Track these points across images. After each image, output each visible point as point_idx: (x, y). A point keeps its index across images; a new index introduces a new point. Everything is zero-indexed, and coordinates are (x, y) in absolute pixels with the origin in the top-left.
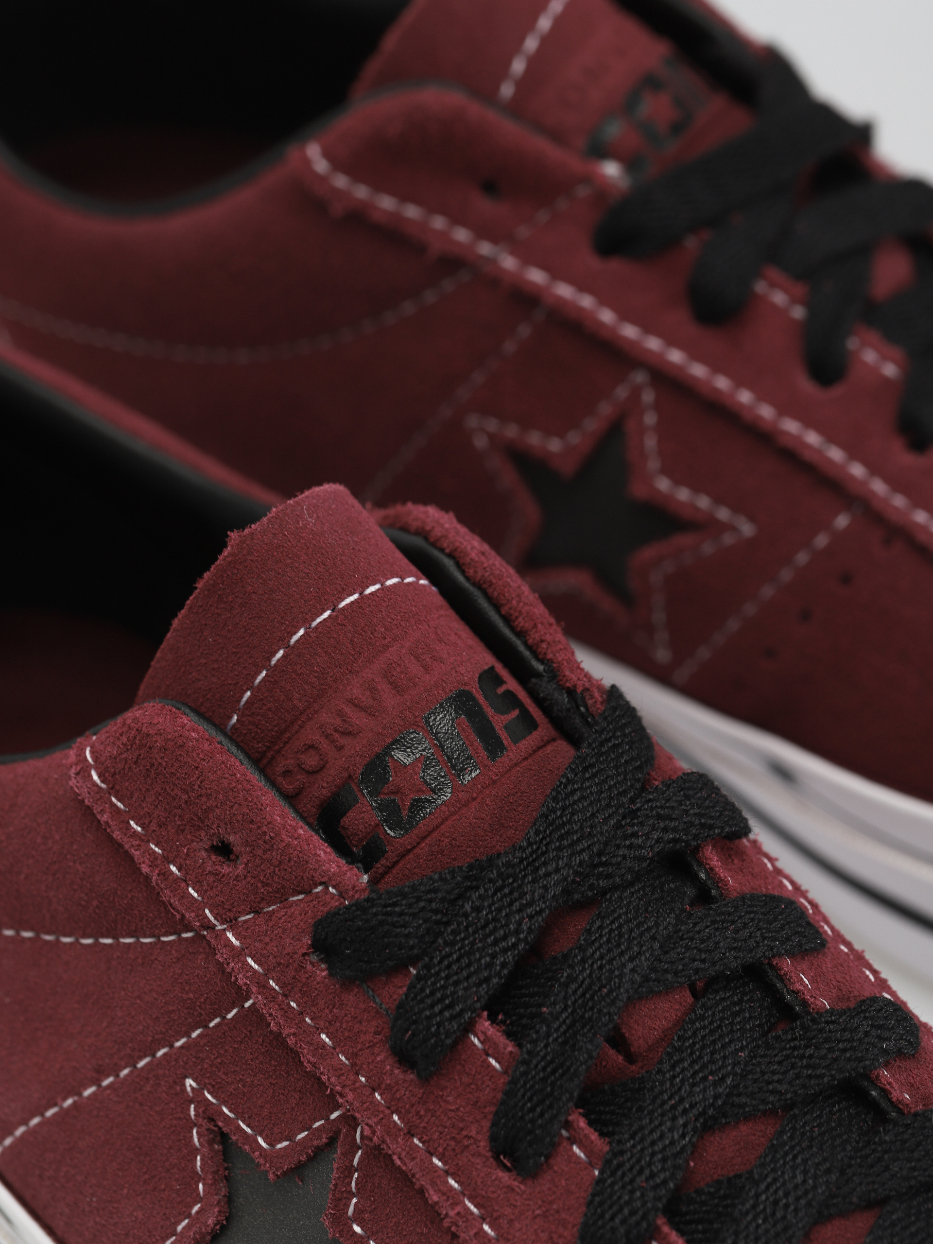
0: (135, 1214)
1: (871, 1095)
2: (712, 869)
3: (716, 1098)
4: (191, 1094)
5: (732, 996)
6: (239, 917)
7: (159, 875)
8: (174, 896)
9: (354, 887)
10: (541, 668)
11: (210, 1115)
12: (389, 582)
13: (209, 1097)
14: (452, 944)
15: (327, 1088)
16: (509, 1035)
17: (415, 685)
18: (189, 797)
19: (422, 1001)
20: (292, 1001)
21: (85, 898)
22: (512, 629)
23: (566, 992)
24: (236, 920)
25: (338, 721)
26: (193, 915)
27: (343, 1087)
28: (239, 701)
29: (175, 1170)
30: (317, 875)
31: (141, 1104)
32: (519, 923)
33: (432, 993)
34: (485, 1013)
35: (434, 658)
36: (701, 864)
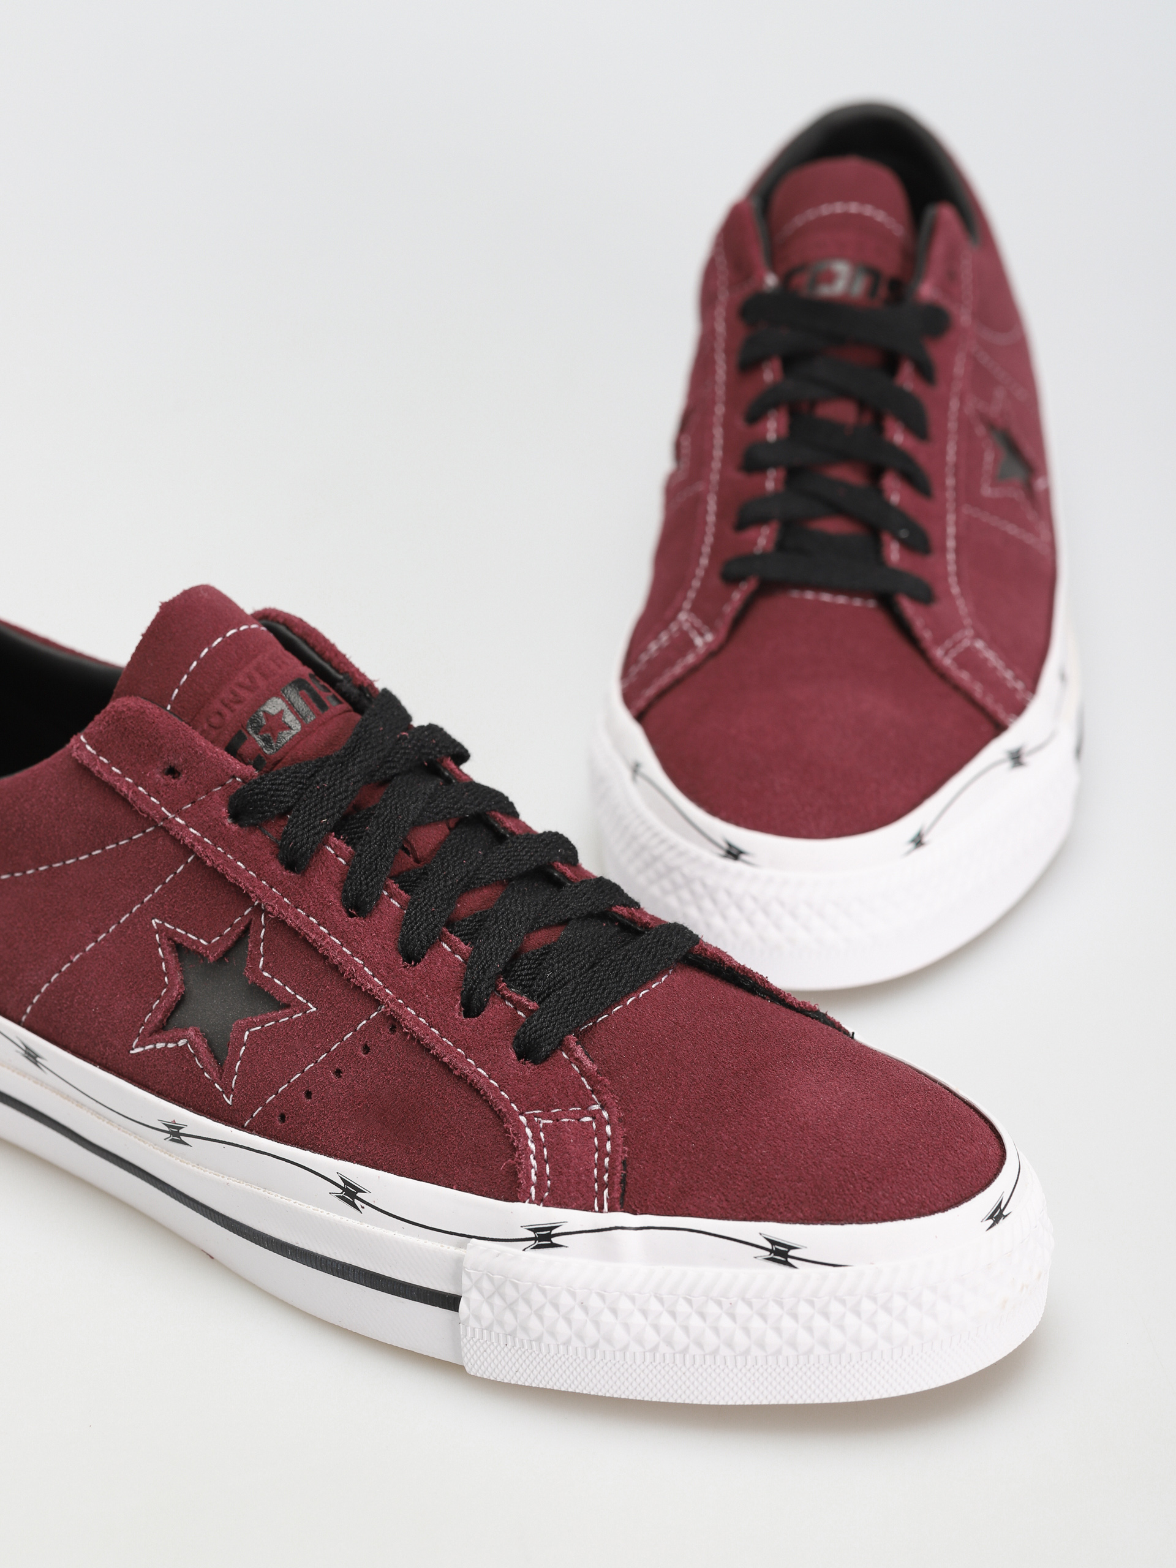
0: (125, 1008)
1: (555, 876)
2: (451, 770)
3: (468, 872)
4: (156, 927)
5: (470, 830)
6: (183, 807)
7: (132, 793)
8: (143, 803)
9: (251, 775)
10: (341, 677)
11: (170, 936)
13: (168, 926)
14: (310, 798)
16: (348, 843)
17: (274, 674)
18: (150, 741)
19: (297, 827)
20: (219, 847)
21: (84, 826)
22: (323, 659)
23: (378, 821)
24: (181, 809)
25: (231, 696)
26: (155, 812)
27: (254, 887)
28: (171, 696)
29: (150, 974)
30: (229, 771)
31: (125, 944)
33: (303, 823)
34: (333, 834)
35: (283, 662)
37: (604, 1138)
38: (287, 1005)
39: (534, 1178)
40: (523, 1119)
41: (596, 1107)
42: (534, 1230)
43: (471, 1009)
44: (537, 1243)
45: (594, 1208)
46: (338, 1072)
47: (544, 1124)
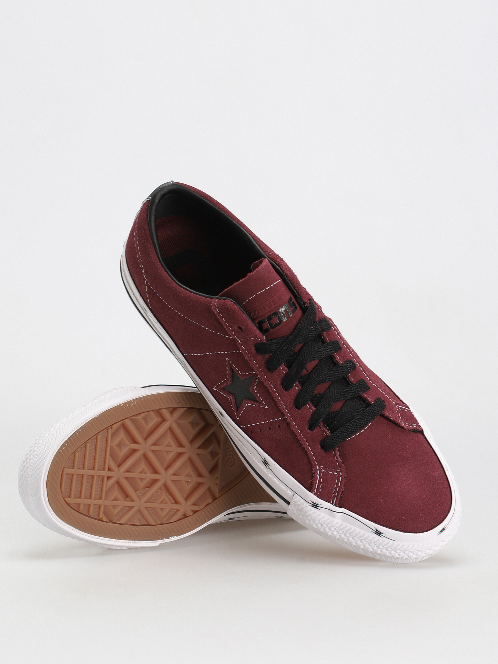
4: (227, 361)
5: (325, 360)
6: (242, 339)
8: (230, 333)
9: (263, 339)
11: (231, 365)
12: (275, 283)
13: (231, 362)
15: (254, 370)
16: (287, 367)
19: (272, 359)
24: (240, 339)
26: (232, 335)
27: (256, 369)
28: (245, 301)
29: (222, 372)
30: (256, 335)
31: (217, 359)
32: (291, 349)
33: (275, 360)
34: (283, 363)
36: (323, 336)
37: (339, 481)
38: (260, 403)
39: (316, 487)
40: (318, 468)
41: (339, 470)
42: (313, 503)
43: (311, 428)
44: (313, 506)
45: (331, 502)
46: (270, 429)
47: (323, 471)
